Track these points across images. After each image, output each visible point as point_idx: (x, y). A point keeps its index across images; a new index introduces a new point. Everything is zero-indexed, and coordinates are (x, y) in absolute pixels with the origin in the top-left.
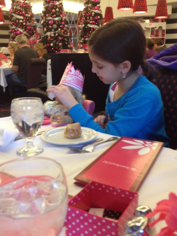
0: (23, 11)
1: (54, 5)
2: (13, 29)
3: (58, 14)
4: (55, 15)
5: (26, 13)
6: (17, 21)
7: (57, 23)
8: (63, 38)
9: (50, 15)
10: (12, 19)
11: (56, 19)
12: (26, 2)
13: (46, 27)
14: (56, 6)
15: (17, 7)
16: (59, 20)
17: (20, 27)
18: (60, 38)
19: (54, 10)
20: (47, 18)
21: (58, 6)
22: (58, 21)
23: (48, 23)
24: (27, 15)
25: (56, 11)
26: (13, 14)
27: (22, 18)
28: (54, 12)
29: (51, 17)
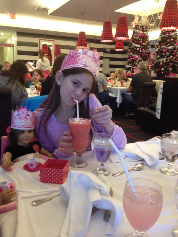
0: (141, 40)
1: (169, 36)
2: (130, 56)
3: (172, 43)
4: (169, 44)
5: (144, 42)
6: (135, 49)
7: (170, 51)
8: (173, 64)
9: (164, 44)
10: (131, 48)
11: (170, 47)
12: (145, 33)
13: (160, 54)
14: (171, 36)
15: (136, 37)
16: (173, 48)
17: (136, 54)
18: (171, 64)
19: (169, 40)
20: (162, 47)
21: (173, 36)
22: (171, 49)
23: (162, 51)
24: (144, 44)
25: (171, 41)
26: (132, 43)
27: (139, 46)
28: (169, 42)
29: (166, 46)
